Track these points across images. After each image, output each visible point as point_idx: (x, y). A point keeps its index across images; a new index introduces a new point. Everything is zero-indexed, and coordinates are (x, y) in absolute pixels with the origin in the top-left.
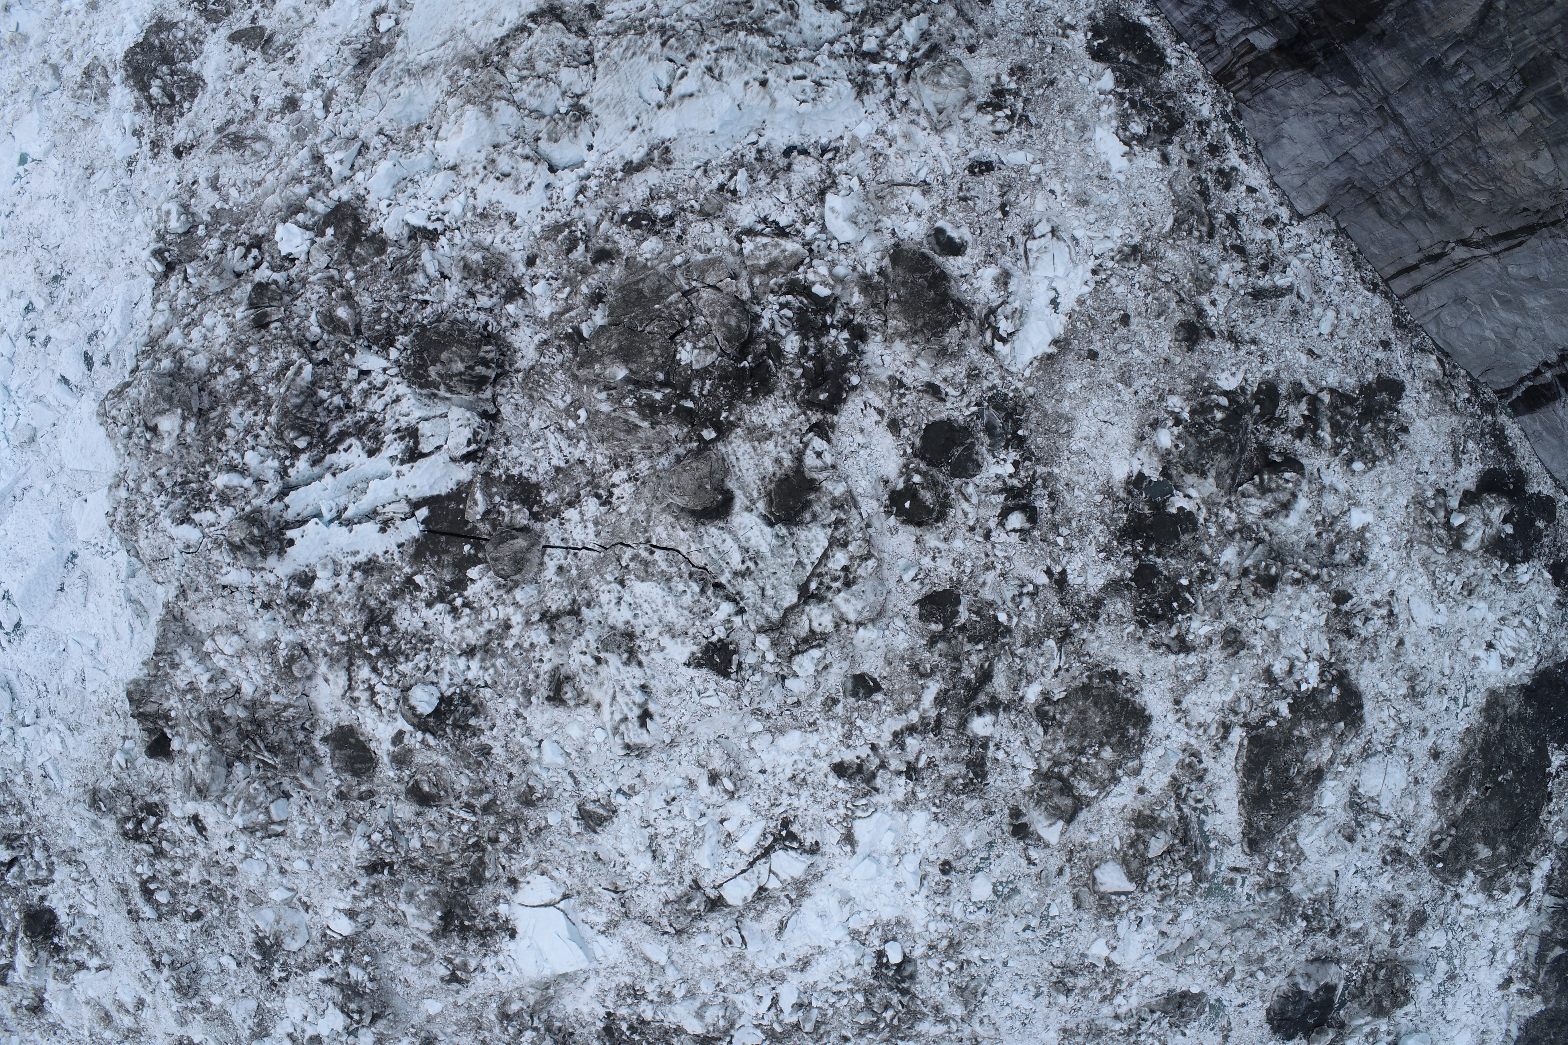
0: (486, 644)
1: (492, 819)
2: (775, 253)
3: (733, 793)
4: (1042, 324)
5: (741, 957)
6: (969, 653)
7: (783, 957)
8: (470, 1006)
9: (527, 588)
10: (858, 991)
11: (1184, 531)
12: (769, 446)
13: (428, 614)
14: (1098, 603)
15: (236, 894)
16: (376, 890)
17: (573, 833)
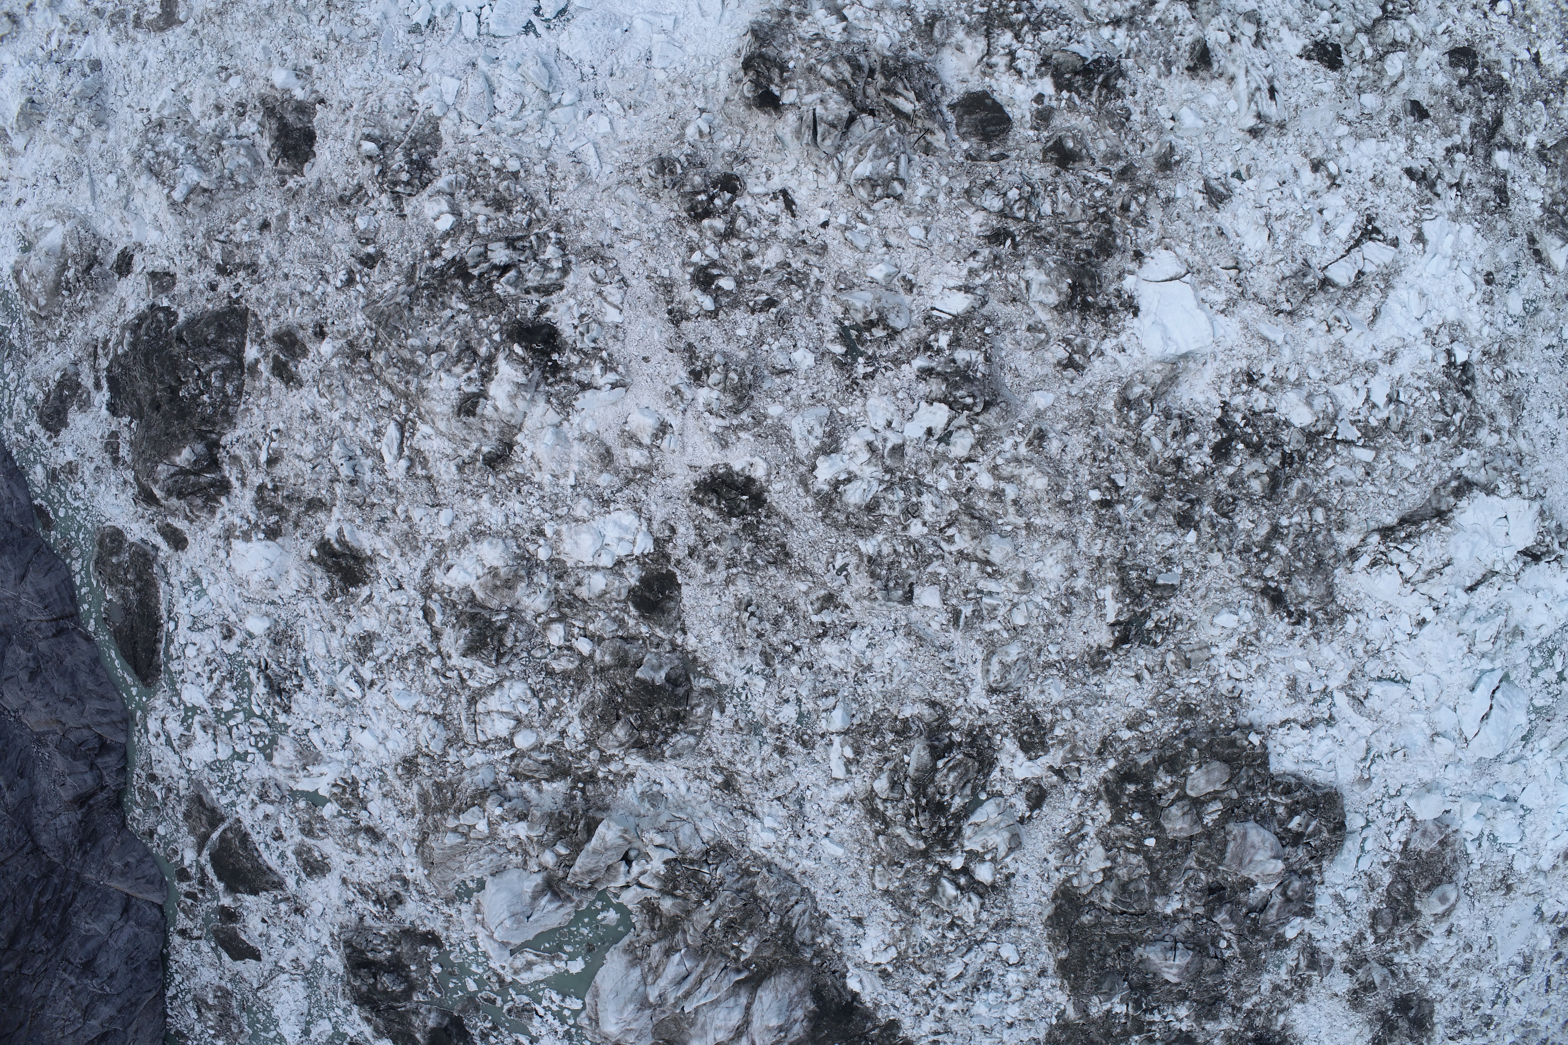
0: (1131, 18)
1: (1125, 187)
3: (1335, 178)
5: (1342, 343)
6: (1485, 100)
7: (1374, 348)
8: (1086, 395)
10: (1434, 389)
15: (822, 276)
16: (996, 262)
17: (1197, 207)
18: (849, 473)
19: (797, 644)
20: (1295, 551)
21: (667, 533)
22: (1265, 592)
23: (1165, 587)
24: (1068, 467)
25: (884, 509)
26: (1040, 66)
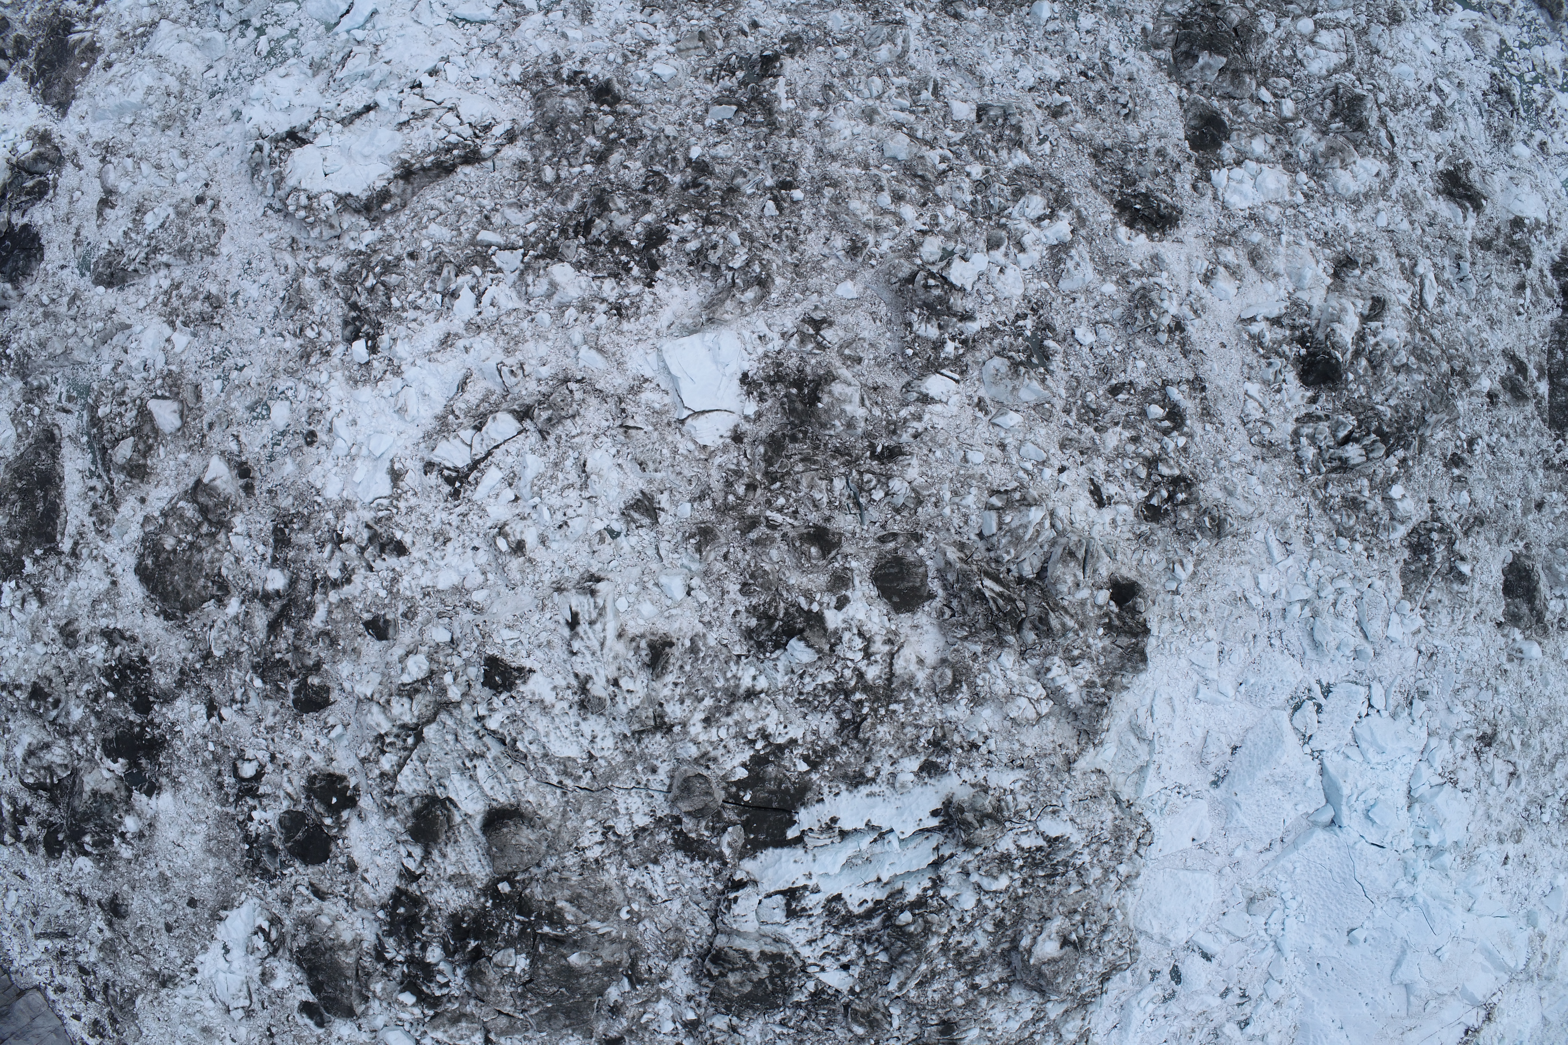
0: (733, 702)
1: (750, 510)
2: (452, 1031)
3: (499, 533)
4: (234, 935)
5: (507, 351)
6: (288, 651)
7: (466, 350)
8: (803, 293)
9: (686, 756)
10: (397, 310)
11: (111, 741)
12: (451, 870)
13: (796, 732)
14: (180, 684)
15: (1065, 418)
16: (893, 428)
17: (666, 494)
18: (1039, 226)
19: (1083, 78)
20: (578, 139)
21: (1200, 185)
22: (617, 99)
23: (729, 103)
24: (824, 223)
25: (1007, 191)
26: (835, 644)
